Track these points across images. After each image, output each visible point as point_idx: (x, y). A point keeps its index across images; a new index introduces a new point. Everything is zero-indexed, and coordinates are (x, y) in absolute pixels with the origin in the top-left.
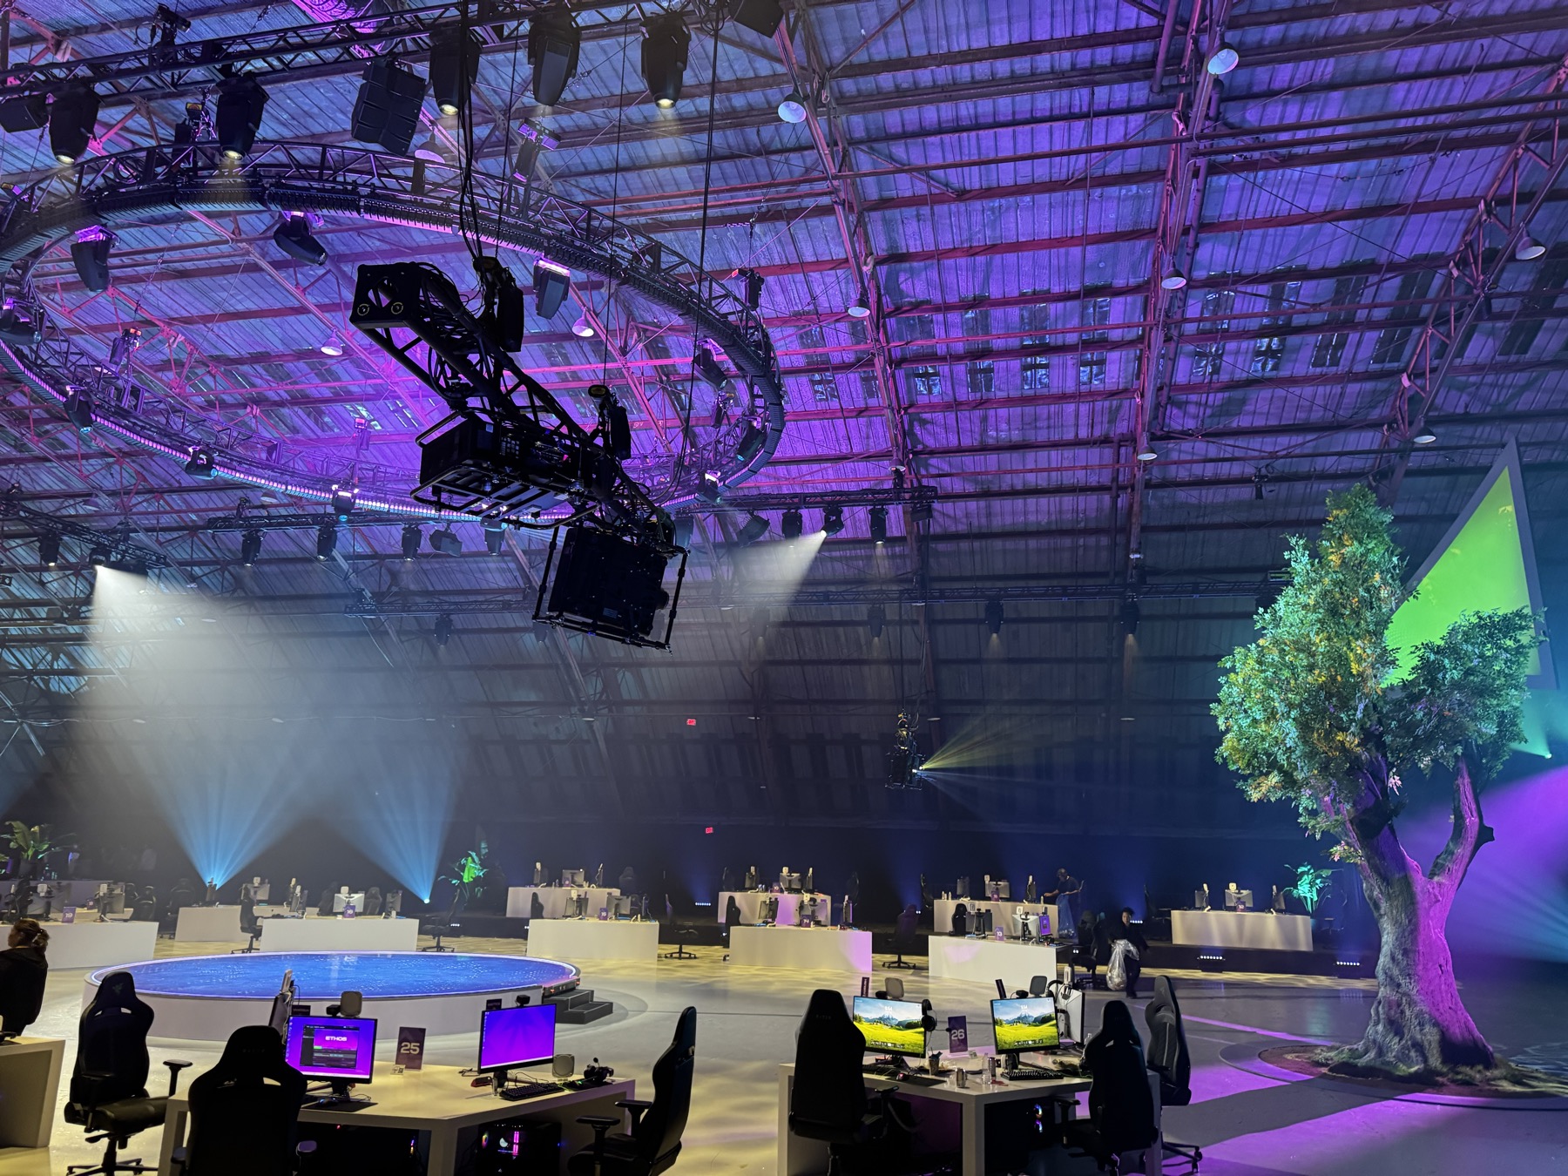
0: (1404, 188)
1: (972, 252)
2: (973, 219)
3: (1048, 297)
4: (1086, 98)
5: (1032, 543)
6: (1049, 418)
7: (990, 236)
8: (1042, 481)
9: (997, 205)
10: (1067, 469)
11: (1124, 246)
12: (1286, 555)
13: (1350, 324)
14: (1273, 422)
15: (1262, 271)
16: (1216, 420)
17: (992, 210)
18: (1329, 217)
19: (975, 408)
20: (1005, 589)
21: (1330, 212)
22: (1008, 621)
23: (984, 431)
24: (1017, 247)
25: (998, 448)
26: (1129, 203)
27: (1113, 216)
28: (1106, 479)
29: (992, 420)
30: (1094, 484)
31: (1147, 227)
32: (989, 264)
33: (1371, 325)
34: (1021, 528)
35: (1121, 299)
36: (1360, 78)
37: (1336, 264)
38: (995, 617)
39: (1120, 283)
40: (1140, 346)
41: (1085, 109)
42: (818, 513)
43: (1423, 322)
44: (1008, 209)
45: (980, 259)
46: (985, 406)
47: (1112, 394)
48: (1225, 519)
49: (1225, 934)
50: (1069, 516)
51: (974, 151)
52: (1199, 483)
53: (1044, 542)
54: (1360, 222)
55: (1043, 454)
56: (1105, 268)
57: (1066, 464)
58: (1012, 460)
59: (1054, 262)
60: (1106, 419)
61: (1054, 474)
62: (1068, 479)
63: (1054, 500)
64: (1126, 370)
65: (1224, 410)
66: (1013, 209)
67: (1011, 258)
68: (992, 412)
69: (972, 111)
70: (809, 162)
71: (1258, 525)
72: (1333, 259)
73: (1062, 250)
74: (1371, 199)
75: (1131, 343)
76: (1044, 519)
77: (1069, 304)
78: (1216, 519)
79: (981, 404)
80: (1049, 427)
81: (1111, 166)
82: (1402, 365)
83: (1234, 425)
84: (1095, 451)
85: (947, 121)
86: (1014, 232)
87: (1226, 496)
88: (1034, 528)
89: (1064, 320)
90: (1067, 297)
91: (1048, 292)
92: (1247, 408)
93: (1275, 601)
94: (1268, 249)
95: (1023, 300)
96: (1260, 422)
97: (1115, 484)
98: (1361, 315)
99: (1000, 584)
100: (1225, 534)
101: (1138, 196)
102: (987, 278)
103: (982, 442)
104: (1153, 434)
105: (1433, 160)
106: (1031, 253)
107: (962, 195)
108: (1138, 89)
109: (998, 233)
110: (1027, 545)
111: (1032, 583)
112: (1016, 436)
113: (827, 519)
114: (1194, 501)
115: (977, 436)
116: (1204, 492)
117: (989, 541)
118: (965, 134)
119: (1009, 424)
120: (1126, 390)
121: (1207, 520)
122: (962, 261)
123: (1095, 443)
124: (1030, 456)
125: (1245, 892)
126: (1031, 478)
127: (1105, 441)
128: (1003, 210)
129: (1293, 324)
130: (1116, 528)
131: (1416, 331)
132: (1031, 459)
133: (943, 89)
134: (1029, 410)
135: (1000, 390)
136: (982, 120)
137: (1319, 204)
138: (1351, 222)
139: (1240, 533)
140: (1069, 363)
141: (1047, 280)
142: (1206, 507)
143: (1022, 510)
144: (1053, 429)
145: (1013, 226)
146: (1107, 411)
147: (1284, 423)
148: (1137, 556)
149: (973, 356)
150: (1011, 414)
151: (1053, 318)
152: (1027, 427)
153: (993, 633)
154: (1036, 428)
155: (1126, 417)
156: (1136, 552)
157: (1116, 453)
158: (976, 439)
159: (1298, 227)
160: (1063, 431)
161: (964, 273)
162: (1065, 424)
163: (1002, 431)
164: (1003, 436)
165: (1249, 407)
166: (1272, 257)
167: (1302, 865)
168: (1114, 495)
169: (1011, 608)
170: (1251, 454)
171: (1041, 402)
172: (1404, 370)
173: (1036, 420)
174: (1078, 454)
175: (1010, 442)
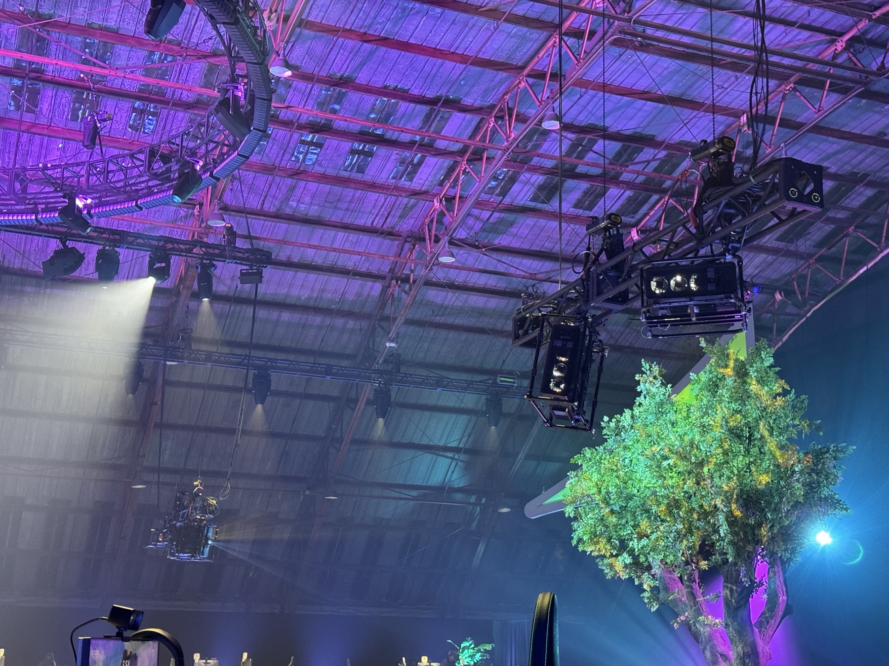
0: (702, 92)
1: (365, 38)
2: (383, 11)
3: (403, 96)
5: (286, 316)
6: (350, 202)
8: (319, 258)
9: (411, 6)
10: (347, 252)
11: (489, 72)
13: (615, 180)
14: (526, 247)
16: (484, 234)
17: (404, 9)
18: (643, 96)
19: (290, 176)
20: (275, 360)
21: (646, 93)
22: (277, 393)
23: (287, 199)
24: (405, 46)
25: (292, 219)
26: (515, 40)
27: (496, 47)
28: (385, 269)
29: (298, 192)
30: (363, 270)
31: (514, 63)
32: (372, 53)
33: (629, 185)
34: (280, 299)
35: (462, 115)
36: (723, 4)
37: (628, 133)
38: (262, 387)
39: (468, 101)
40: (459, 159)
43: (664, 192)
44: (418, 13)
45: (368, 46)
46: (301, 177)
47: (415, 193)
48: (458, 321)
50: (329, 296)
52: (452, 286)
53: (296, 317)
54: (661, 105)
55: (331, 233)
56: (464, 85)
57: (347, 247)
58: (297, 231)
59: (427, 68)
60: (398, 214)
61: (333, 254)
62: (350, 262)
63: (322, 277)
64: (435, 174)
65: (494, 229)
66: (421, 14)
67: (395, 53)
68: (302, 184)
71: (482, 331)
72: (628, 126)
73: (440, 61)
74: (677, 93)
75: (451, 153)
76: (304, 295)
77: (418, 106)
78: (450, 320)
79: (299, 173)
80: (347, 210)
81: (520, 7)
82: (634, 220)
83: (496, 242)
84: (387, 242)
86: (410, 33)
87: (466, 301)
88: (292, 301)
89: (408, 119)
90: (421, 100)
91: (407, 91)
92: (512, 229)
93: (621, 413)
94: (590, 107)
95: (383, 91)
96: (516, 244)
97: (390, 274)
98: (626, 177)
99: (271, 355)
100: (452, 334)
101: (523, 37)
102: (362, 64)
103: (278, 210)
105: (737, 78)
106: (413, 55)
109: (397, 29)
110: (279, 316)
111: (302, 358)
112: (314, 211)
113: (154, 264)
114: (439, 301)
115: (277, 203)
117: (244, 307)
119: (313, 198)
120: (426, 193)
121: (442, 320)
122: (350, 43)
123: (381, 234)
124: (319, 231)
126: (311, 252)
127: (390, 234)
128: (414, 11)
129: (577, 171)
130: (378, 316)
131: (655, 197)
132: (319, 235)
134: (337, 189)
135: (320, 165)
137: (643, 84)
138: (655, 104)
139: (464, 336)
140: (393, 157)
141: (412, 82)
142: (446, 308)
143: (289, 282)
144: (349, 213)
145: (413, 28)
146: (403, 206)
147: (533, 248)
148: (393, 345)
149: (313, 129)
150: (319, 189)
151: (398, 115)
152: (328, 205)
153: (257, 403)
154: (336, 207)
155: (416, 216)
156: (392, 341)
157: (400, 247)
158: (274, 206)
159: (620, 97)
160: (357, 215)
161: (346, 54)
162: (362, 210)
163: (303, 203)
164: (302, 209)
165: (514, 230)
166: (590, 113)
167: (466, 640)
168: (387, 285)
169: (279, 381)
170: (518, 272)
171: (353, 185)
172: (635, 225)
173: (339, 200)
174: (361, 240)
175: (306, 215)
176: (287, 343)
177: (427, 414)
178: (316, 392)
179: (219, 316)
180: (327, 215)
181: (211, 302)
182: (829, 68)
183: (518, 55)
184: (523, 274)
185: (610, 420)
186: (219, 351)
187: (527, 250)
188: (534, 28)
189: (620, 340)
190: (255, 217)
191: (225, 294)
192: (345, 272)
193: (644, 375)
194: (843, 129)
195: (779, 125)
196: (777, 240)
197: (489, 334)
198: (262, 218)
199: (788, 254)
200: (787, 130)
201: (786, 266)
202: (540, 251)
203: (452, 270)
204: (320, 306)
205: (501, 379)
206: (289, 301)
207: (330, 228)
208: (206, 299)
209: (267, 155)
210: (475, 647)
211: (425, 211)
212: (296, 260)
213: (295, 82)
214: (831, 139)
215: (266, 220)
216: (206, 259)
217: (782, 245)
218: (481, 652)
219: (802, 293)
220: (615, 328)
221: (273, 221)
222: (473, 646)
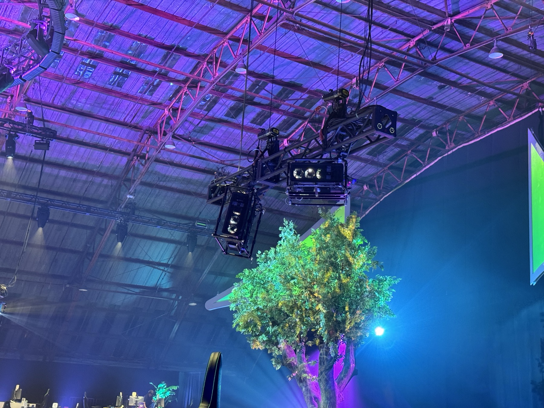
0: (332, 62)
1: (129, 2)
3: (151, 42)
5: (63, 173)
6: (112, 104)
8: (88, 138)
10: (106, 136)
11: (206, 34)
13: (276, 109)
14: (219, 144)
15: (256, 71)
16: (195, 134)
18: (298, 60)
19: (73, 84)
21: (299, 58)
22: (53, 222)
23: (70, 99)
24: (154, 11)
25: (72, 111)
26: (223, 16)
27: (211, 19)
28: (130, 150)
29: (78, 95)
30: (117, 148)
31: (222, 30)
32: (133, 13)
33: (285, 113)
34: (60, 162)
35: (187, 58)
36: (348, 10)
37: (287, 81)
38: (43, 217)
39: (191, 50)
40: (182, 85)
43: (305, 119)
45: (130, 8)
46: (80, 85)
47: (153, 104)
48: (174, 186)
50: (93, 163)
52: (172, 164)
53: (70, 174)
54: (307, 67)
55: (97, 123)
56: (189, 40)
57: (106, 133)
59: (167, 27)
60: (142, 115)
61: (97, 136)
62: (104, 141)
63: (89, 150)
64: (167, 93)
65: (201, 131)
67: (147, 15)
68: (81, 90)
71: (188, 193)
72: (287, 77)
73: (175, 23)
74: (316, 60)
75: (178, 81)
76: (77, 160)
77: (160, 49)
78: (169, 185)
79: (77, 83)
80: (109, 109)
82: (286, 134)
83: (202, 139)
84: (133, 132)
86: (157, 3)
87: (180, 174)
89: (152, 57)
90: (162, 46)
91: (153, 39)
92: (212, 132)
94: (265, 63)
95: (138, 38)
96: (214, 142)
97: (133, 153)
98: (283, 107)
99: (51, 197)
100: (170, 193)
101: (228, 15)
102: (126, 19)
103: (63, 105)
105: (352, 56)
106: (159, 17)
110: (59, 172)
111: (72, 201)
112: (87, 108)
114: (163, 172)
115: (63, 100)
117: (36, 165)
119: (87, 99)
120: (160, 104)
121: (164, 184)
122: (119, 5)
123: (130, 126)
124: (90, 121)
125: (141, 398)
126: (83, 134)
127: (135, 127)
129: (255, 100)
130: (124, 178)
131: (300, 121)
132: (89, 123)
134: (104, 96)
135: (93, 79)
137: (297, 54)
138: (304, 66)
139: (177, 195)
140: (141, 79)
141: (157, 34)
142: (167, 177)
143: (67, 151)
144: (110, 111)
146: (145, 111)
148: (132, 197)
149: (91, 56)
150: (91, 95)
151: (147, 53)
152: (97, 105)
153: (39, 227)
154: (101, 107)
155: (153, 118)
156: (131, 194)
157: (141, 136)
158: (61, 102)
159: (284, 59)
160: (115, 114)
161: (116, 11)
162: (119, 110)
163: (80, 102)
164: (79, 106)
165: (213, 133)
166: (265, 66)
167: (162, 383)
168: (131, 159)
169: (55, 213)
170: (214, 159)
171: (114, 94)
172: (286, 137)
173: (104, 103)
174: (116, 129)
175: (82, 110)
176: (63, 190)
178: (79, 223)
179: (18, 169)
180: (96, 112)
181: (13, 160)
182: (405, 56)
183: (225, 26)
184: (217, 160)
185: (262, 254)
186: (16, 191)
187: (220, 146)
188: (235, 10)
189: (272, 206)
190: (48, 108)
191: (23, 155)
192: (104, 148)
193: (285, 228)
194: (409, 93)
195: (374, 87)
196: (367, 154)
197: (193, 195)
198: (52, 108)
199: (373, 163)
200: (378, 90)
201: (371, 170)
202: (228, 147)
203: (173, 154)
204: (86, 168)
205: (198, 223)
206: (66, 163)
207: (95, 119)
208: (10, 157)
209: (59, 69)
210: (167, 387)
211: (159, 115)
212: (73, 138)
213: (81, 25)
214: (402, 98)
215: (54, 110)
216: (12, 132)
217: (370, 157)
218: (170, 390)
219: (379, 187)
220: (269, 198)
221: (59, 112)
222: (165, 387)
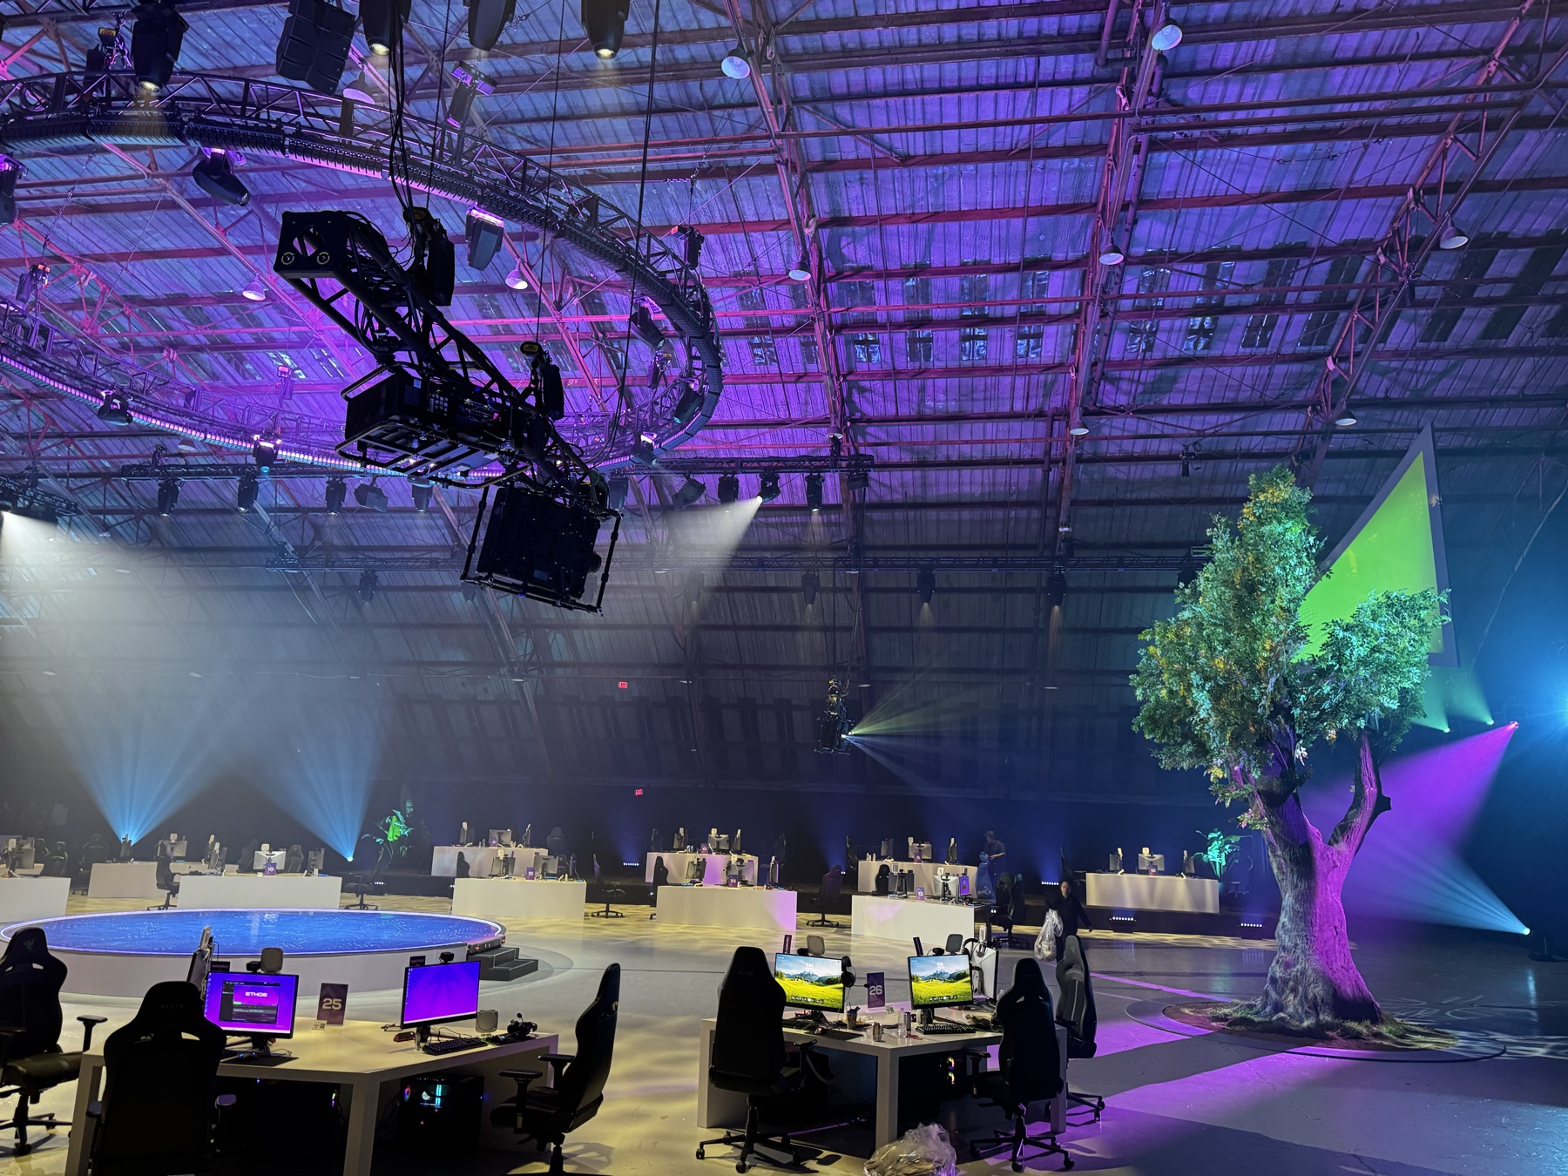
0: (1337, 174)
1: (914, 219)
2: (917, 185)
3: (988, 268)
4: (1032, 68)
5: (966, 514)
6: (985, 390)
7: (931, 204)
8: (977, 452)
9: (940, 172)
10: (1001, 441)
11: (1065, 219)
12: (1208, 532)
13: (1279, 306)
14: (1202, 400)
15: (1198, 250)
16: (1147, 397)
17: (936, 177)
18: (1264, 199)
19: (913, 377)
20: (937, 559)
21: (1265, 194)
23: (922, 401)
24: (959, 216)
25: (935, 419)
26: (1070, 176)
27: (1055, 189)
28: (1039, 453)
29: (929, 390)
31: (1087, 201)
32: (930, 233)
33: (1300, 308)
34: (955, 499)
35: (1059, 273)
36: (1300, 60)
37: (1269, 247)
38: (927, 587)
39: (1059, 256)
40: (1077, 321)
41: (1030, 79)
42: (755, 479)
43: (1350, 306)
44: (951, 177)
45: (922, 226)
46: (923, 376)
47: (1048, 368)
48: (1153, 495)
49: (1137, 896)
50: (1002, 488)
51: (919, 115)
52: (1129, 459)
53: (977, 514)
54: (1294, 205)
55: (978, 426)
56: (1045, 241)
57: (1000, 437)
58: (946, 431)
59: (996, 233)
60: (1041, 392)
61: (988, 446)
62: (1002, 451)
63: (988, 472)
64: (1062, 344)
65: (1155, 388)
66: (956, 178)
67: (953, 226)
68: (929, 382)
69: (918, 75)
70: (753, 119)
71: (1182, 502)
72: (1267, 240)
73: (1004, 221)
74: (1305, 183)
75: (1068, 318)
76: (977, 491)
77: (1008, 275)
78: (1144, 495)
79: (919, 373)
80: (985, 399)
81: (1054, 138)
82: (1328, 348)
83: (1165, 402)
84: (1030, 424)
85: (893, 84)
86: (956, 201)
87: (1154, 472)
88: (967, 500)
89: (1003, 291)
90: (1007, 268)
91: (988, 263)
92: (1178, 385)
94: (1204, 227)
95: (963, 269)
96: (1189, 400)
97: (1047, 458)
98: (1291, 297)
99: (933, 554)
100: (1152, 510)
101: (1079, 170)
102: (928, 246)
103: (919, 412)
104: (1085, 409)
105: (1366, 147)
106: (973, 222)
107: (906, 160)
108: (1084, 61)
109: (941, 201)
110: (960, 515)
111: (965, 554)
112: (953, 407)
113: (763, 485)
114: (1122, 476)
115: (914, 406)
116: (1133, 468)
118: (910, 99)
119: (946, 393)
120: (1061, 365)
121: (1134, 496)
122: (905, 228)
123: (1029, 417)
124: (967, 426)
125: (1157, 857)
126: (966, 449)
127: (1040, 414)
128: (946, 177)
129: (1226, 304)
130: (1046, 502)
131: (1343, 315)
132: (966, 430)
133: (890, 50)
134: (966, 381)
135: (938, 360)
136: (927, 85)
137: (1255, 185)
138: (1286, 204)
139: (1166, 509)
140: (1008, 335)
141: (988, 251)
142: (1134, 483)
143: (957, 481)
144: (989, 401)
145: (955, 194)
146: (1042, 384)
147: (1212, 401)
148: (1068, 529)
149: (915, 324)
150: (948, 384)
151: (992, 289)
152: (964, 398)
153: (924, 602)
154: (972, 399)
155: (1061, 391)
156: (1065, 526)
157: (1050, 427)
158: (913, 409)
159: (1235, 207)
160: (996, 403)
161: (907, 239)
163: (939, 401)
164: (940, 407)
165: (1180, 386)
166: (1207, 236)
167: (1213, 831)
168: (1046, 469)
171: (978, 373)
172: (1330, 353)
173: (972, 392)
174: (1013, 426)
175: (947, 412)
176: (977, 541)
177: (1150, 597)
180: (968, 408)
181: (820, 513)
187: (1205, 405)
188: (1084, 156)
193: (1215, 529)
196: (1543, 336)
198: (906, 423)
200: (1488, 195)
204: (997, 500)
206: (963, 500)
207: (975, 421)
208: (815, 510)
209: (884, 360)
210: (1223, 838)
212: (955, 459)
216: (815, 472)
217: (1554, 341)
218: (1230, 843)
221: (917, 425)
222: (1220, 837)
